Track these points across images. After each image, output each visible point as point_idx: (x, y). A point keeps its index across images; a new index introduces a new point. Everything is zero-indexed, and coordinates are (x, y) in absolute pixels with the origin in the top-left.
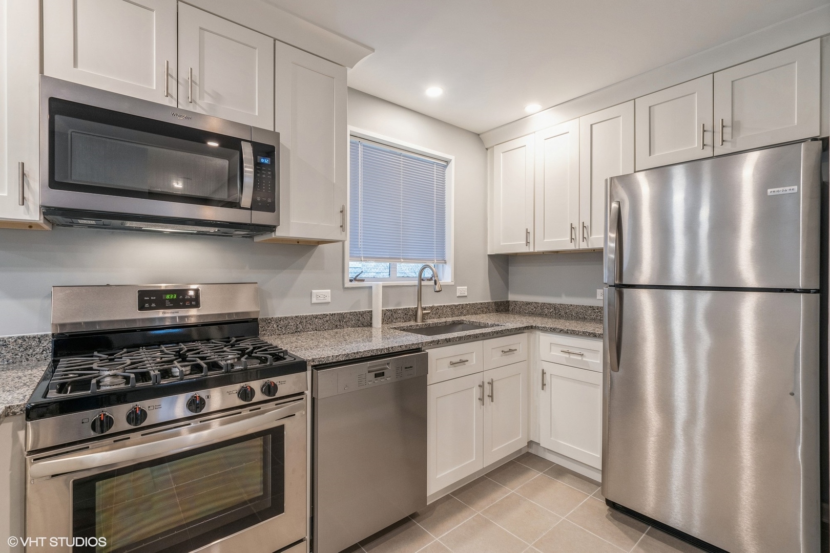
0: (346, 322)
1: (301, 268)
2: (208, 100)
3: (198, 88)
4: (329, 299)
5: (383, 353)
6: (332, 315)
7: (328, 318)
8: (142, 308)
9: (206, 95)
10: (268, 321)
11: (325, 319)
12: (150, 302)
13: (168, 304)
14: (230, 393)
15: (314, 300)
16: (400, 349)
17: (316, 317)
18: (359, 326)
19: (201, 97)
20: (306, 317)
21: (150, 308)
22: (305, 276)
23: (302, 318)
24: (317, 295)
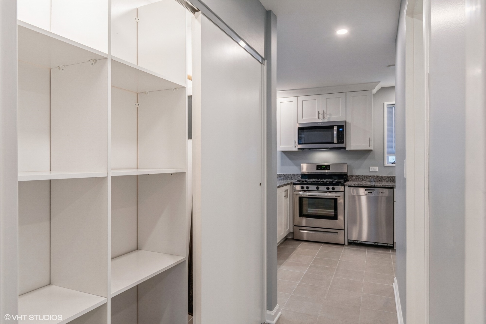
0: (384, 179)
1: (365, 159)
2: (328, 116)
3: (326, 114)
4: (377, 170)
5: (372, 186)
6: (377, 176)
7: (375, 177)
8: (317, 169)
9: (328, 115)
10: (352, 176)
11: (374, 178)
12: (319, 168)
13: (323, 168)
14: (325, 187)
15: (371, 170)
16: (380, 186)
17: (370, 176)
18: (390, 182)
19: (326, 116)
20: (366, 176)
21: (319, 170)
22: (366, 162)
23: (364, 176)
24: (372, 169)
